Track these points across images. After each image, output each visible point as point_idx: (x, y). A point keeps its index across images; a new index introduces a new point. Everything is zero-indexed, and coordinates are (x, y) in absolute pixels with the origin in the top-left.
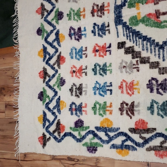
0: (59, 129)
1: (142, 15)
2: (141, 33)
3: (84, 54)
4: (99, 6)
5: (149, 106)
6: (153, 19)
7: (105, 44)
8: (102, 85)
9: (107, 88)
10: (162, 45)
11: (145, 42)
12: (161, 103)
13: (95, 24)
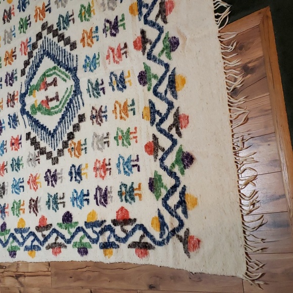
1: (38, 103)
2: (40, 121)
3: (5, 149)
4: (12, 95)
5: (47, 200)
6: (44, 107)
7: (18, 136)
8: (17, 181)
9: (20, 185)
10: (53, 134)
11: (43, 131)
12: (53, 195)
13: (9, 115)
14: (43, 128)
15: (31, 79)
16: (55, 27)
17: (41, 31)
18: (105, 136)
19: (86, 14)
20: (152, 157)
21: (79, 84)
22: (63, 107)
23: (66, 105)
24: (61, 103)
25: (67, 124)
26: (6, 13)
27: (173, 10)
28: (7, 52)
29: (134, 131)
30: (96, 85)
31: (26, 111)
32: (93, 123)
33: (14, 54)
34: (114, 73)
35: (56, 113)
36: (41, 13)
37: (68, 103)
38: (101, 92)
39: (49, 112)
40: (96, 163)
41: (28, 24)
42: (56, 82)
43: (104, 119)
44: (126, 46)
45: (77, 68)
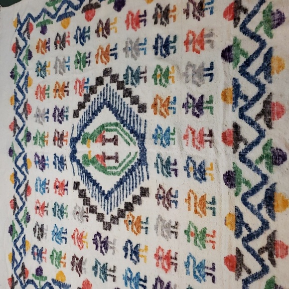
0: (24, 273)
1: (92, 155)
2: (92, 175)
3: (47, 188)
4: (60, 133)
5: (94, 266)
6: (100, 162)
7: (64, 180)
8: (59, 230)
9: (63, 235)
10: (107, 195)
11: (95, 187)
12: (102, 265)
13: (55, 155)
14: (95, 183)
15: (86, 125)
16: (121, 79)
17: (102, 75)
18: (173, 224)
19: (162, 78)
20: (233, 274)
21: (146, 154)
22: (122, 170)
23: (127, 171)
24: (120, 165)
25: (125, 191)
26: (58, 38)
27: (283, 117)
28: (57, 83)
29: (211, 233)
30: (166, 162)
31: (77, 158)
32: (159, 204)
33: (66, 89)
34: (193, 159)
35: (114, 174)
36: (104, 55)
37: (129, 170)
38: (173, 173)
39: (104, 170)
40: (158, 250)
41: (87, 62)
42: (117, 140)
43: (173, 204)
44: (211, 134)
45: (145, 135)
